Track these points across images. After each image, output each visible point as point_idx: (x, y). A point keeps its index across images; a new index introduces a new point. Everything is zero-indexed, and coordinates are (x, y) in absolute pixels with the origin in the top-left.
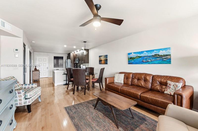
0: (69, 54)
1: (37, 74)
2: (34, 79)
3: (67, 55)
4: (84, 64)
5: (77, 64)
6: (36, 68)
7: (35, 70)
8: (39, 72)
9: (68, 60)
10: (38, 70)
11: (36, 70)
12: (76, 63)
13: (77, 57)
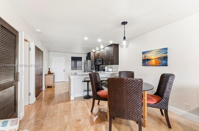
0: (89, 54)
1: (50, 79)
2: (47, 84)
3: (86, 55)
4: (109, 66)
5: (99, 66)
6: (49, 71)
7: (48, 74)
8: (52, 76)
9: (88, 61)
10: (52, 73)
11: (50, 73)
12: (97, 64)
13: (99, 56)
